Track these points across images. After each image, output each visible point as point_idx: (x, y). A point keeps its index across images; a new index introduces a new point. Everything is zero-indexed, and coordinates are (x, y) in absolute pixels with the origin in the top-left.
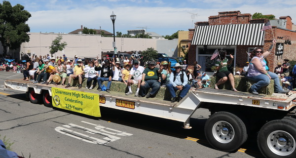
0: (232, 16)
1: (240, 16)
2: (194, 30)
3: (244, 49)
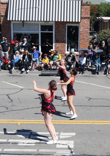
2: (7, 4)
3: (62, 25)
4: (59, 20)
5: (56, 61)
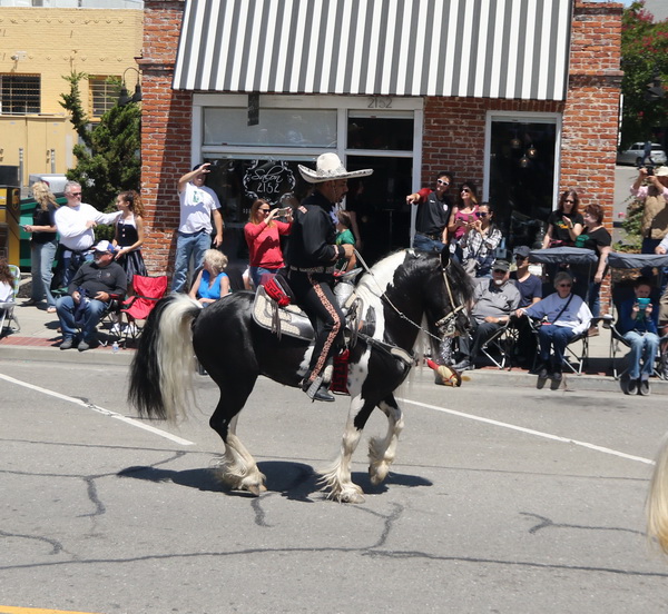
3: (463, 117)
4: (448, 91)
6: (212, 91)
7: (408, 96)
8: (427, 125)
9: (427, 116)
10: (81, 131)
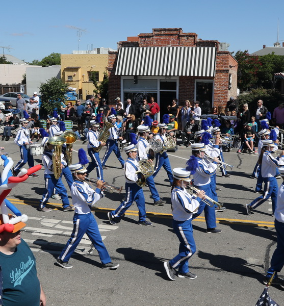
0: (172, 35)
1: (182, 36)
3: (189, 81)
4: (184, 75)
5: (169, 131)
6: (125, 75)
7: (174, 75)
8: (180, 83)
9: (180, 81)
10: (96, 86)
